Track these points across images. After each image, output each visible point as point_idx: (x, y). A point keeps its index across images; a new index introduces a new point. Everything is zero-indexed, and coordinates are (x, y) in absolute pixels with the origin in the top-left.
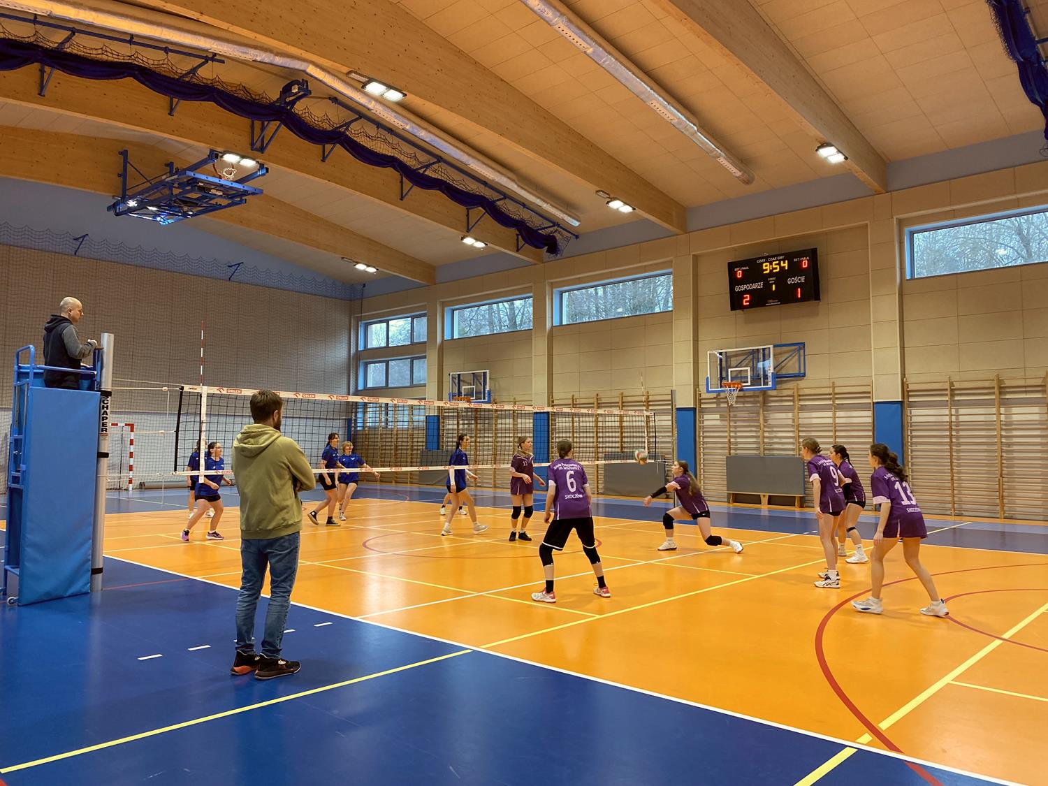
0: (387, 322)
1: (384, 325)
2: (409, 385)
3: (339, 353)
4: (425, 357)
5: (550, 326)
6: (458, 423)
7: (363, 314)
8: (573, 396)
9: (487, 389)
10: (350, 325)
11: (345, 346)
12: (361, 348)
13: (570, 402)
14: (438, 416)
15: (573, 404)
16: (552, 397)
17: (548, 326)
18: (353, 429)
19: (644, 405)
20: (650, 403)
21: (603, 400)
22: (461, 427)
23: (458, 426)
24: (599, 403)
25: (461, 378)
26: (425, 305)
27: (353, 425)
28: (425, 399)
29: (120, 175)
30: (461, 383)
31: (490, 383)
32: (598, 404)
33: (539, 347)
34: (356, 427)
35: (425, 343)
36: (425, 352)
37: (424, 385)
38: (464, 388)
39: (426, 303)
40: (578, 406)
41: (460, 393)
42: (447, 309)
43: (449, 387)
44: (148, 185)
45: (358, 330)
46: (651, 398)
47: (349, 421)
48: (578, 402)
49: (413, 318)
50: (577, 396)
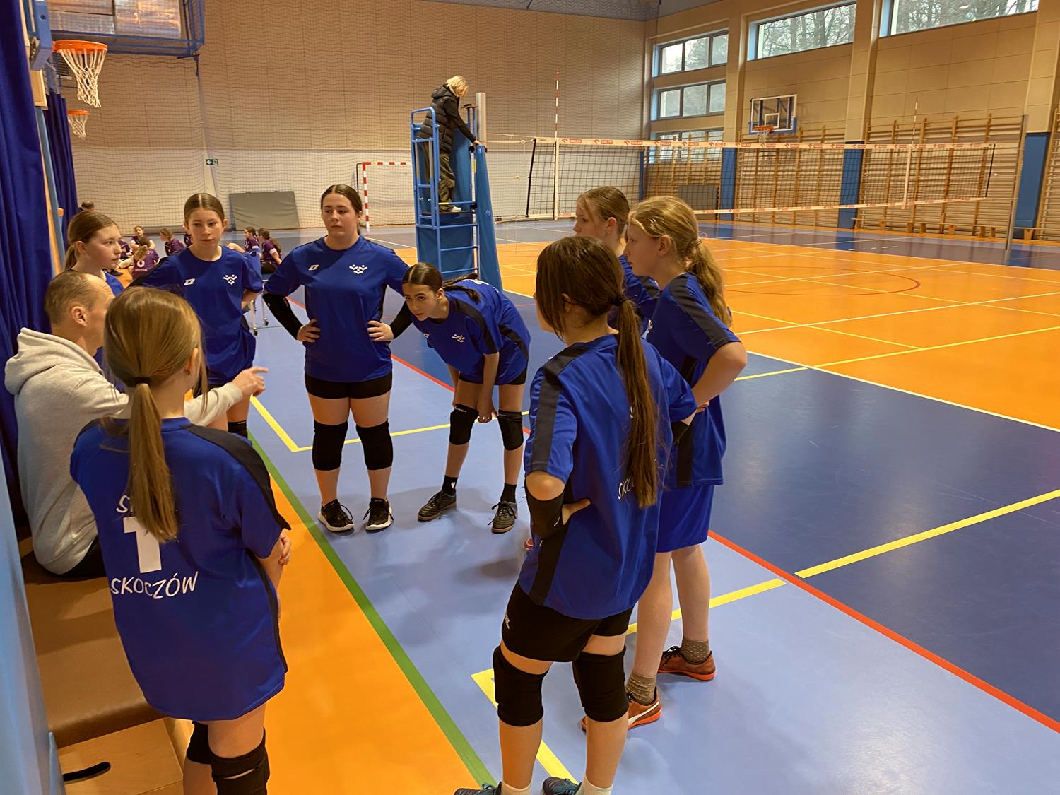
0: (684, 43)
1: (680, 46)
2: (705, 113)
3: (632, 80)
4: (724, 82)
5: (875, 38)
6: (757, 157)
7: (658, 36)
8: (895, 122)
9: (794, 116)
10: (644, 49)
11: (639, 73)
12: (655, 74)
13: (891, 128)
14: (736, 148)
15: (895, 132)
16: (869, 124)
17: (873, 37)
18: (645, 162)
19: (984, 131)
20: (992, 128)
21: (932, 126)
24: (927, 130)
25: (764, 105)
26: (727, 21)
27: (645, 158)
28: (722, 129)
30: (764, 110)
31: (797, 109)
32: (925, 130)
33: (861, 63)
34: (648, 160)
35: (725, 65)
36: (725, 76)
37: (722, 114)
38: (766, 116)
39: (728, 19)
40: (900, 133)
41: (762, 122)
42: (751, 24)
43: (750, 115)
45: (652, 55)
46: (993, 122)
47: (643, 154)
48: (900, 129)
49: (712, 37)
50: (900, 122)
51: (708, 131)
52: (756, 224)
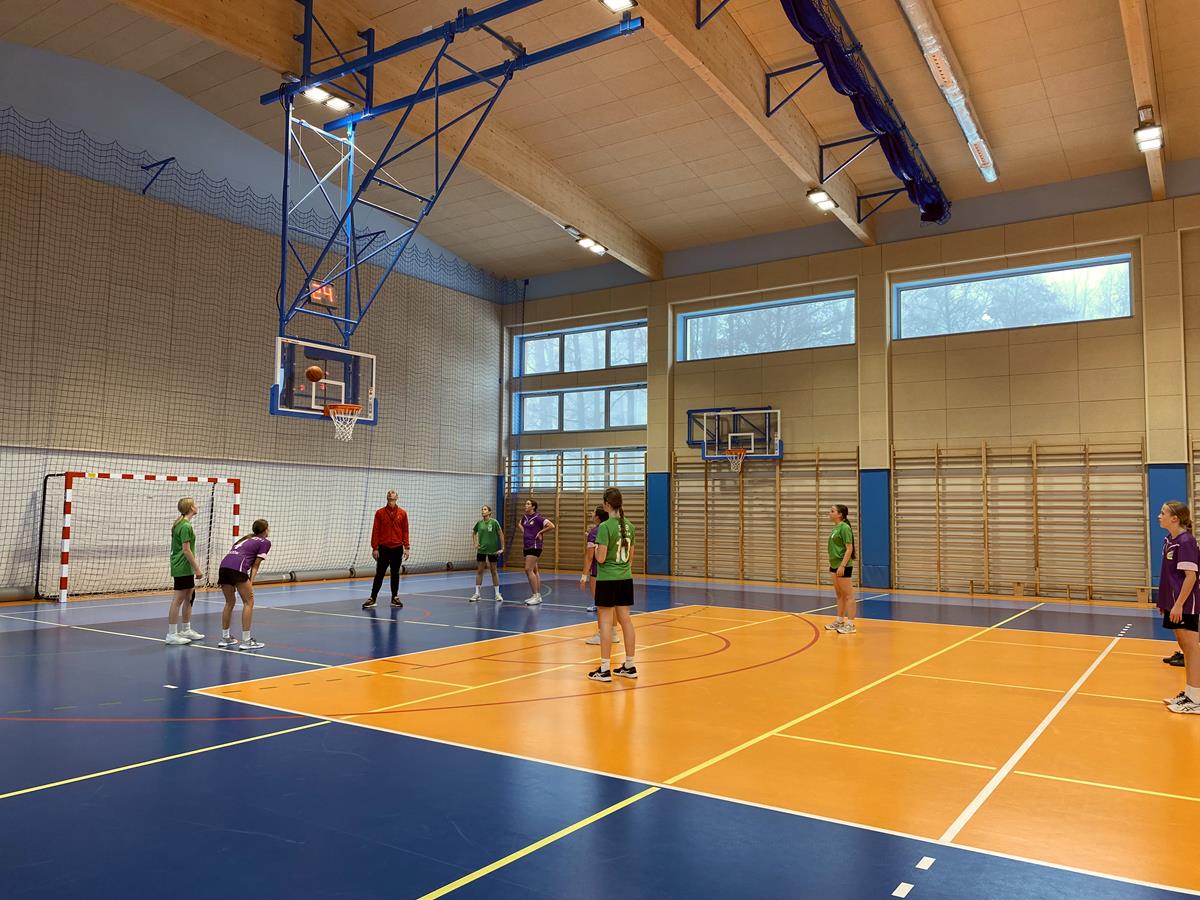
0: (562, 337)
1: (557, 341)
2: (603, 427)
3: (487, 378)
4: (645, 386)
6: (706, 487)
8: (938, 445)
10: (502, 339)
11: (497, 370)
12: (516, 374)
13: (934, 454)
14: (669, 474)
15: (939, 458)
17: (890, 338)
18: (506, 491)
20: (1088, 457)
21: (995, 452)
22: (710, 490)
23: (706, 489)
24: (989, 456)
26: (646, 309)
27: (507, 485)
28: (644, 448)
29: (298, 38)
32: (987, 457)
33: (873, 371)
34: (509, 488)
35: (643, 365)
36: (640, 379)
37: (643, 428)
40: (944, 460)
42: (680, 317)
44: (337, 63)
45: (512, 345)
46: (1091, 449)
47: (499, 480)
48: (946, 455)
49: (609, 330)
50: (942, 445)
51: (608, 451)
52: (710, 580)
